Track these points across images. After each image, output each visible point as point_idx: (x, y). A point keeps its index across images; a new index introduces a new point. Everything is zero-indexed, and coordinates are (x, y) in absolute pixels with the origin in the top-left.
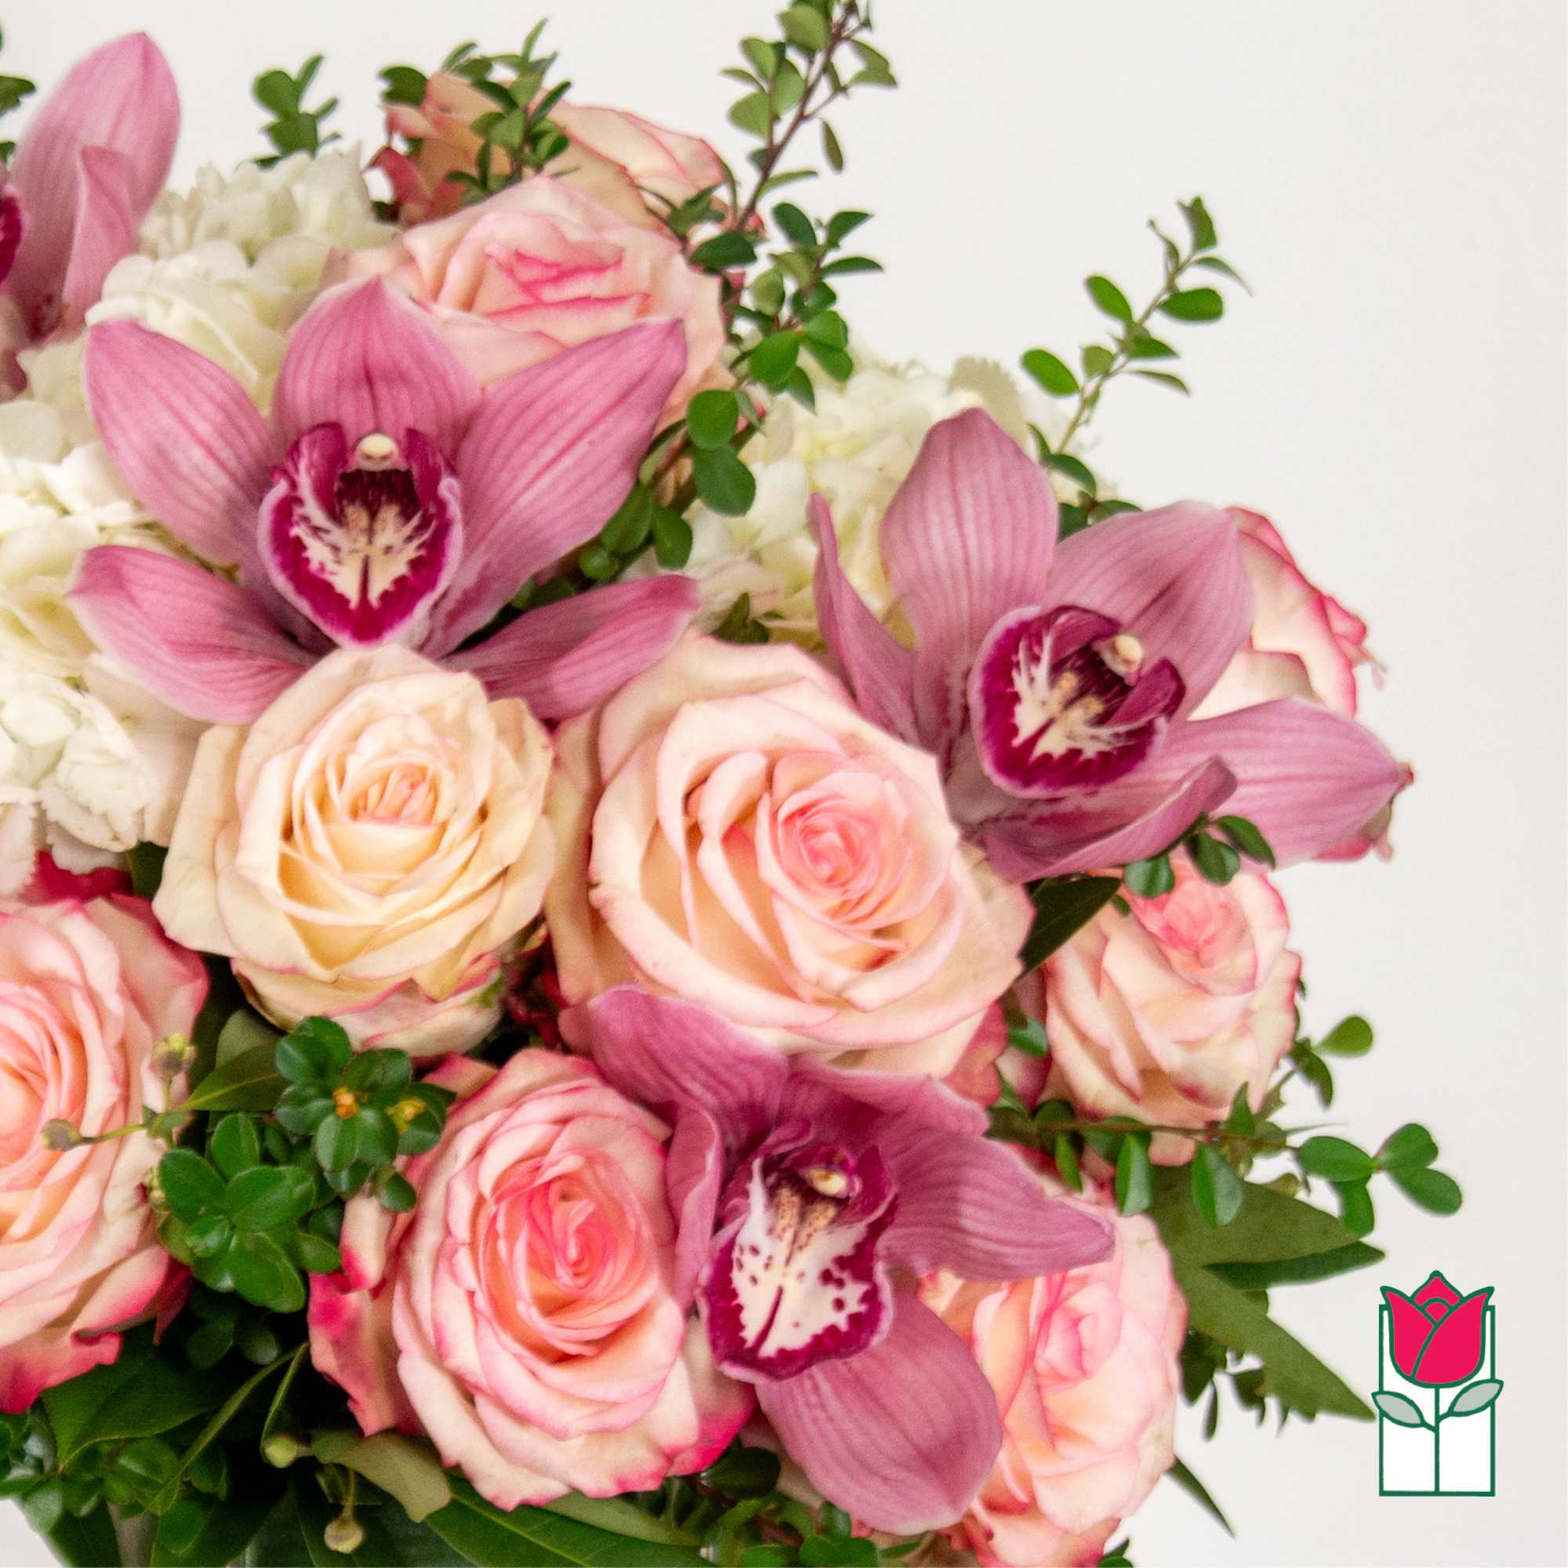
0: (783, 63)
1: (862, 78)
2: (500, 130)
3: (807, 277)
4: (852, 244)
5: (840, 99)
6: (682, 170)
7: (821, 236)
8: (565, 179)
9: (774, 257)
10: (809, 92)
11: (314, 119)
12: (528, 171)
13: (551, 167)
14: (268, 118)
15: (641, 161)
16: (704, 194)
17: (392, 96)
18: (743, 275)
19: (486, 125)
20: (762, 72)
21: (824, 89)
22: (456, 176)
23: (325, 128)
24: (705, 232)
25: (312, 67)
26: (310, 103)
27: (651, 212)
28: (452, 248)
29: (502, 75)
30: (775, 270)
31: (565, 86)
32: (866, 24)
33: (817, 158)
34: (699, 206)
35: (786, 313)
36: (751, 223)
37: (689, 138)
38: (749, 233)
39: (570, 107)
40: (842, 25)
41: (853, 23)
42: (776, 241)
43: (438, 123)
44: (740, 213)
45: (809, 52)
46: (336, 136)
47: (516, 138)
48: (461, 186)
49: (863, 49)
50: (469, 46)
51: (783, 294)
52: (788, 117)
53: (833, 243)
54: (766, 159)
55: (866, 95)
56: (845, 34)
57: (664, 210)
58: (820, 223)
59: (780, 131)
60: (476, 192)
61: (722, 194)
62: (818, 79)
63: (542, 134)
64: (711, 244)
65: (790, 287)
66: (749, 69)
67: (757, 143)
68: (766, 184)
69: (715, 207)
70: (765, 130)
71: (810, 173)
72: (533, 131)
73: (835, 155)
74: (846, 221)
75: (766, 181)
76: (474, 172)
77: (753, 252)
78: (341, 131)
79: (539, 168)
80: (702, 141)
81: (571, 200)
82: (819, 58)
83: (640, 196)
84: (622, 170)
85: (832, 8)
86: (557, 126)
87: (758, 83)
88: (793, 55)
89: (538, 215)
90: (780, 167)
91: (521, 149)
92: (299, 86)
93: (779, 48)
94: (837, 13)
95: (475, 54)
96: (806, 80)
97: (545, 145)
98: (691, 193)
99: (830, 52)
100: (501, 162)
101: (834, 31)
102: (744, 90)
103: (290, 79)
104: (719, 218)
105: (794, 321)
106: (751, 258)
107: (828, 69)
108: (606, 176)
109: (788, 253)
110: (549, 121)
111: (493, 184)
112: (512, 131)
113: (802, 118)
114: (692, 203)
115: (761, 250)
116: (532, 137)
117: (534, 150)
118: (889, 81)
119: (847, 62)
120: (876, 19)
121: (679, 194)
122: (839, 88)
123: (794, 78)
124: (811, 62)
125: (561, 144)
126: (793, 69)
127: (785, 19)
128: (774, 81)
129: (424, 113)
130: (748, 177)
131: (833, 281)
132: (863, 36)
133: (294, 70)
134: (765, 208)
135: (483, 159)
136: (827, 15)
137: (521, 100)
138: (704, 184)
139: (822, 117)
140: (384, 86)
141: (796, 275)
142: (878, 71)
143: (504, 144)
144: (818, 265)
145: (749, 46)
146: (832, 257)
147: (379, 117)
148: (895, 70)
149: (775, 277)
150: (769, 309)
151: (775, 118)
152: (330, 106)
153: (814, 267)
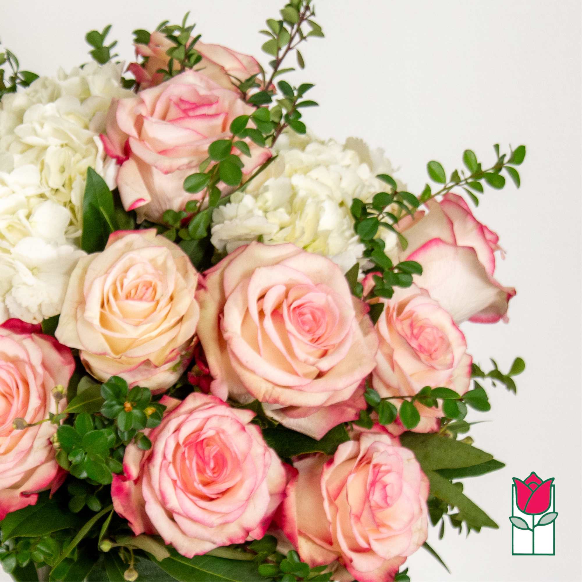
0: (282, 28)
1: (311, 34)
2: (176, 53)
3: (290, 108)
4: (307, 96)
5: (303, 42)
6: (245, 68)
7: (296, 93)
8: (200, 72)
9: (278, 101)
10: (292, 39)
11: (108, 49)
12: (187, 69)
13: (196, 67)
14: (91, 48)
15: (229, 64)
16: (254, 76)
17: (137, 41)
18: (268, 107)
19: (171, 51)
20: (275, 32)
21: (297, 38)
22: (160, 71)
23: (112, 52)
24: (253, 91)
25: (108, 29)
26: (107, 43)
27: (233, 83)
28: (158, 98)
29: (177, 33)
30: (278, 106)
31: (199, 36)
32: (313, 14)
33: (295, 64)
34: (251, 82)
35: (283, 122)
36: (270, 88)
37: (247, 56)
38: (270, 91)
39: (202, 44)
40: (304, 14)
41: (308, 13)
42: (279, 95)
43: (154, 51)
44: (267, 83)
45: (292, 24)
46: (116, 55)
47: (182, 57)
48: (163, 74)
49: (312, 23)
50: (166, 22)
51: (282, 114)
52: (284, 48)
53: (300, 96)
54: (276, 64)
55: (313, 40)
56: (305, 17)
57: (238, 83)
58: (295, 88)
59: (281, 54)
60: (167, 76)
61: (260, 77)
62: (295, 34)
63: (192, 55)
64: (255, 96)
65: (284, 112)
66: (270, 31)
67: (273, 58)
68: (276, 74)
69: (257, 82)
70: (276, 53)
71: (293, 69)
72: (188, 54)
73: (302, 63)
74: (305, 87)
75: (276, 72)
76: (167, 69)
77: (271, 99)
78: (118, 53)
79: (191, 68)
80: (252, 57)
81: (202, 79)
82: (296, 27)
83: (229, 78)
84: (223, 68)
85: (300, 8)
86: (197, 51)
87: (273, 36)
88: (285, 25)
89: (190, 85)
90: (281, 67)
91: (184, 61)
92: (102, 37)
93: (281, 23)
94: (302, 10)
95: (169, 25)
96: (291, 35)
97: (193, 59)
98: (247, 77)
99: (299, 24)
100: (177, 66)
101: (301, 16)
102: (268, 38)
103: (99, 34)
104: (258, 86)
105: (286, 124)
106: (270, 101)
107: (299, 31)
108: (217, 70)
109: (283, 99)
110: (194, 50)
111: (173, 73)
112: (180, 54)
113: (289, 49)
114: (248, 80)
115: (274, 98)
116: (188, 56)
117: (189, 61)
118: (322, 35)
119: (306, 27)
120: (316, 12)
121: (243, 77)
122: (303, 38)
123: (286, 34)
124: (293, 28)
125: (199, 59)
126: (286, 30)
127: (283, 12)
128: (279, 35)
129: (149, 46)
130: (269, 70)
131: (300, 110)
132: (312, 18)
133: (101, 31)
134: (275, 82)
135: (170, 64)
136: (298, 10)
137: (183, 42)
138: (253, 73)
139: (297, 48)
140: (134, 37)
141: (286, 107)
142: (317, 31)
143: (178, 59)
144: (295, 104)
145: (269, 22)
146: (299, 101)
147: (133, 49)
148: (324, 31)
149: (279, 108)
150: (276, 120)
151: (279, 49)
152: (114, 44)
153: (293, 104)
